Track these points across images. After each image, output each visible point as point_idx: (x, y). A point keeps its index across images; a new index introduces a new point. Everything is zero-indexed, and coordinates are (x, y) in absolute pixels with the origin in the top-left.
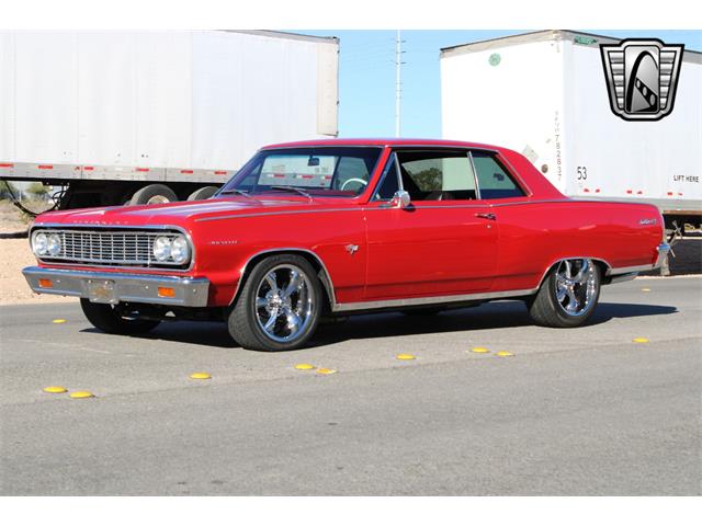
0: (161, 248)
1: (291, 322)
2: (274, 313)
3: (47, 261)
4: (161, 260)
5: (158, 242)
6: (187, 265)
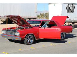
2: (29, 40)
5: (16, 33)
6: (19, 36)
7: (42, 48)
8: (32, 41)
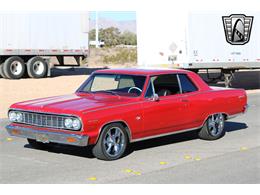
0: (68, 123)
2: (110, 145)
5: (67, 120)
6: (80, 130)
7: (161, 170)
8: (120, 147)
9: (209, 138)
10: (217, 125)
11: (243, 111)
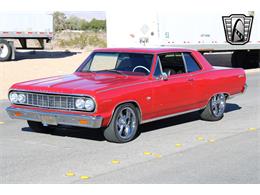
0: (79, 103)
1: (127, 130)
2: (122, 127)
3: (17, 105)
4: (80, 108)
5: (78, 101)
6: (93, 111)
8: (130, 128)
9: (212, 118)
10: (218, 105)
11: (242, 91)
